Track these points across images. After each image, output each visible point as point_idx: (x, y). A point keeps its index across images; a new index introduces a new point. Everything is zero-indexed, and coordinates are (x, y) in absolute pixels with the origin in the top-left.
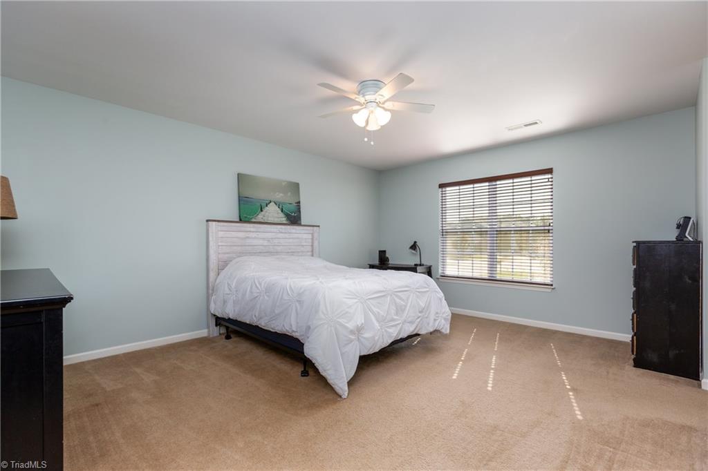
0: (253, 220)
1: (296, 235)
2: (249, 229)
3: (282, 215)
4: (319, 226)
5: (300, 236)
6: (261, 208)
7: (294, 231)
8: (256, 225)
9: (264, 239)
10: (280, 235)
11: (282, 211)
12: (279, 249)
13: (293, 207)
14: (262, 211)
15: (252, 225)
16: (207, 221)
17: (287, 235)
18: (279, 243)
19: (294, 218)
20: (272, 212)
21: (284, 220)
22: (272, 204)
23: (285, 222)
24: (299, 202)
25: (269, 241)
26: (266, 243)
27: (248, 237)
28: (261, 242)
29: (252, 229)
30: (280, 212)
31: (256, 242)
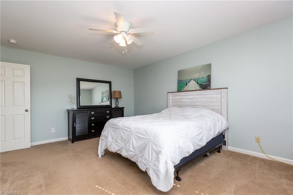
0: (182, 90)
1: (208, 96)
2: (182, 95)
3: (197, 85)
4: (227, 88)
5: (211, 96)
6: (186, 84)
7: (206, 93)
8: (184, 92)
9: (189, 99)
10: (198, 96)
11: (197, 83)
12: (197, 104)
13: (205, 80)
14: (186, 85)
15: (183, 93)
16: (168, 93)
17: (202, 96)
18: (197, 100)
19: (205, 86)
20: (193, 85)
21: (198, 88)
22: (192, 80)
23: (198, 89)
24: (210, 75)
25: (192, 100)
26: (190, 101)
27: (182, 98)
28: (188, 100)
29: (183, 95)
30: (196, 84)
31: (185, 100)
